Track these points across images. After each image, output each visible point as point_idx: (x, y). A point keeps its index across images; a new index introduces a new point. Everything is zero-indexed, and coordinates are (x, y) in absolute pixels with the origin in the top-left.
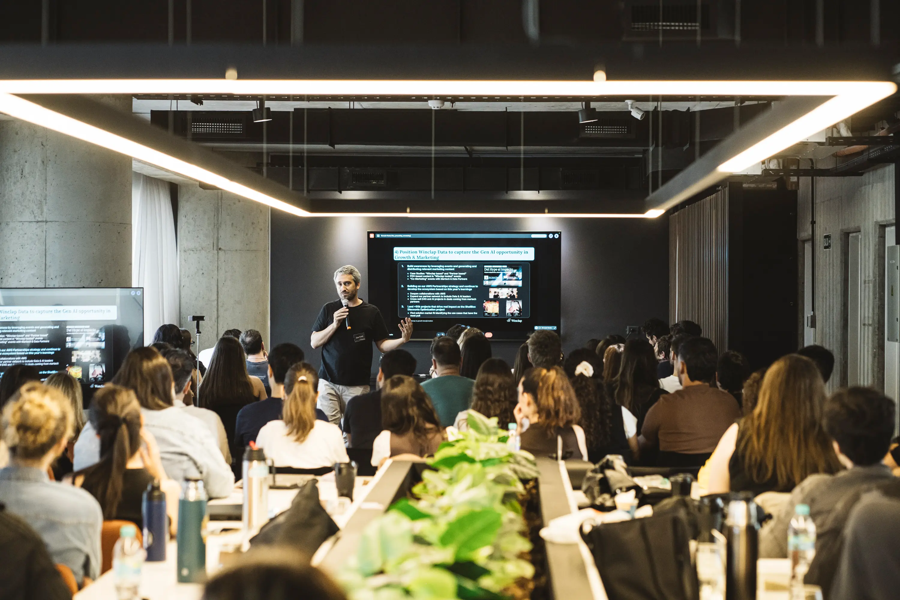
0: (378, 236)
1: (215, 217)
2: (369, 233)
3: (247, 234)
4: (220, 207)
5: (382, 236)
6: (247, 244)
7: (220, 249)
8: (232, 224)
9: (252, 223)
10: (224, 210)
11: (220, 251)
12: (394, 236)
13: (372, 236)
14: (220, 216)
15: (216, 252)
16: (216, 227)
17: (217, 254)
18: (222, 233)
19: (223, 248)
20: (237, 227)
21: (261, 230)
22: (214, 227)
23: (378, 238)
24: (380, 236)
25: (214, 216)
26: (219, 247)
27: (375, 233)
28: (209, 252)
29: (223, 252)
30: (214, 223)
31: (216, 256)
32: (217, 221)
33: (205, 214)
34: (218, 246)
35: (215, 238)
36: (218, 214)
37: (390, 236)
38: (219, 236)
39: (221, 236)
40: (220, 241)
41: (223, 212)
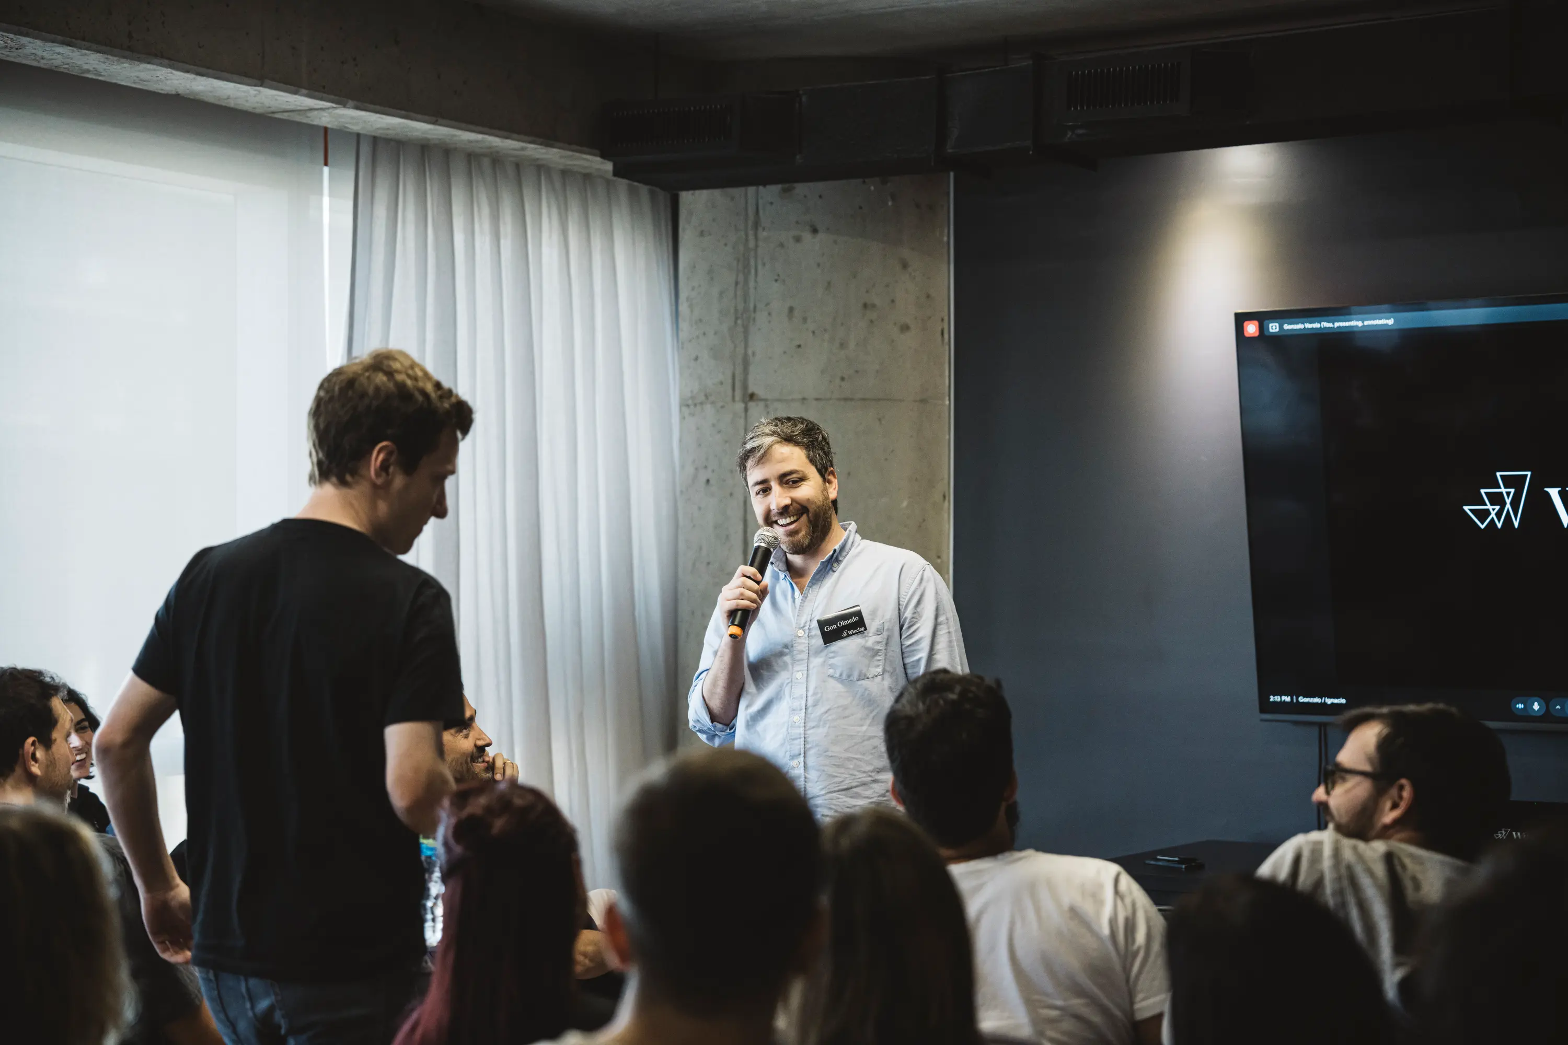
0: (1274, 327)
1: (740, 286)
2: (1241, 319)
3: (842, 345)
4: (752, 254)
5: (1286, 327)
6: (843, 379)
7: (752, 396)
8: (791, 310)
9: (865, 306)
10: (764, 264)
11: (751, 404)
12: (1330, 325)
13: (1251, 329)
14: (752, 284)
15: (740, 406)
16: (739, 322)
17: (743, 415)
18: (757, 344)
19: (760, 392)
20: (805, 320)
21: (905, 328)
22: (736, 322)
23: (1275, 338)
24: (1281, 327)
25: (737, 283)
26: (750, 391)
27: (1261, 317)
28: (722, 407)
29: (762, 404)
30: (736, 310)
31: (742, 421)
32: (745, 302)
33: (712, 279)
34: (745, 386)
35: (739, 360)
36: (746, 281)
37: (1317, 325)
38: (750, 352)
39: (754, 354)
40: (752, 369)
41: (760, 267)
